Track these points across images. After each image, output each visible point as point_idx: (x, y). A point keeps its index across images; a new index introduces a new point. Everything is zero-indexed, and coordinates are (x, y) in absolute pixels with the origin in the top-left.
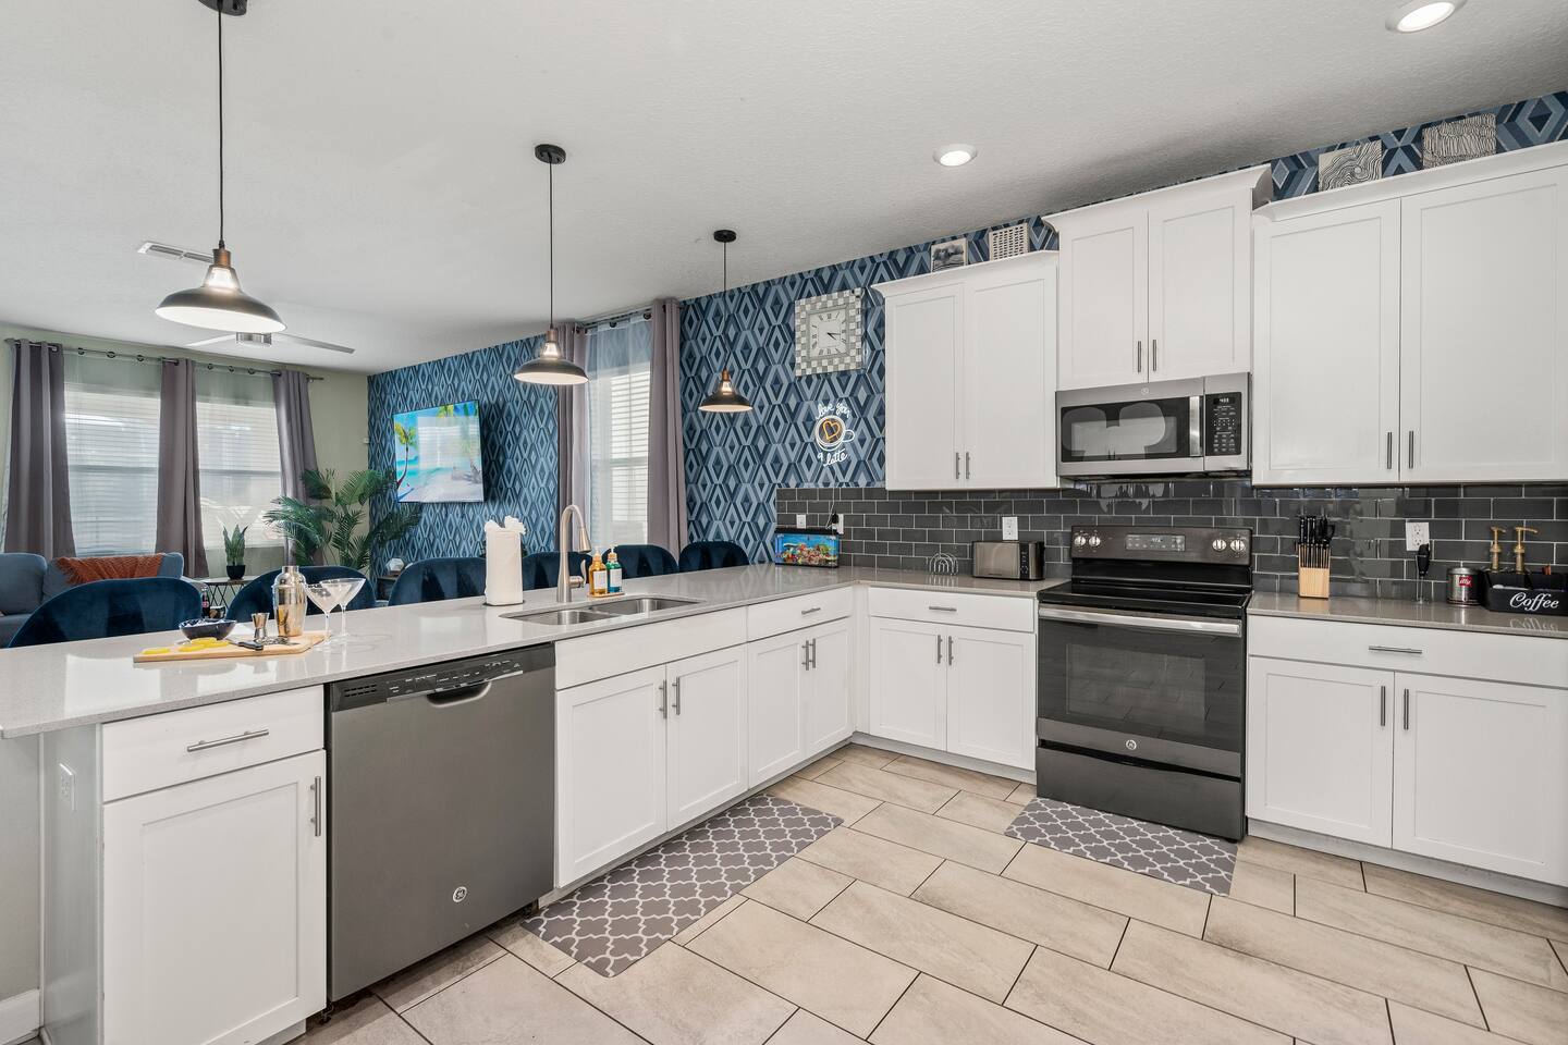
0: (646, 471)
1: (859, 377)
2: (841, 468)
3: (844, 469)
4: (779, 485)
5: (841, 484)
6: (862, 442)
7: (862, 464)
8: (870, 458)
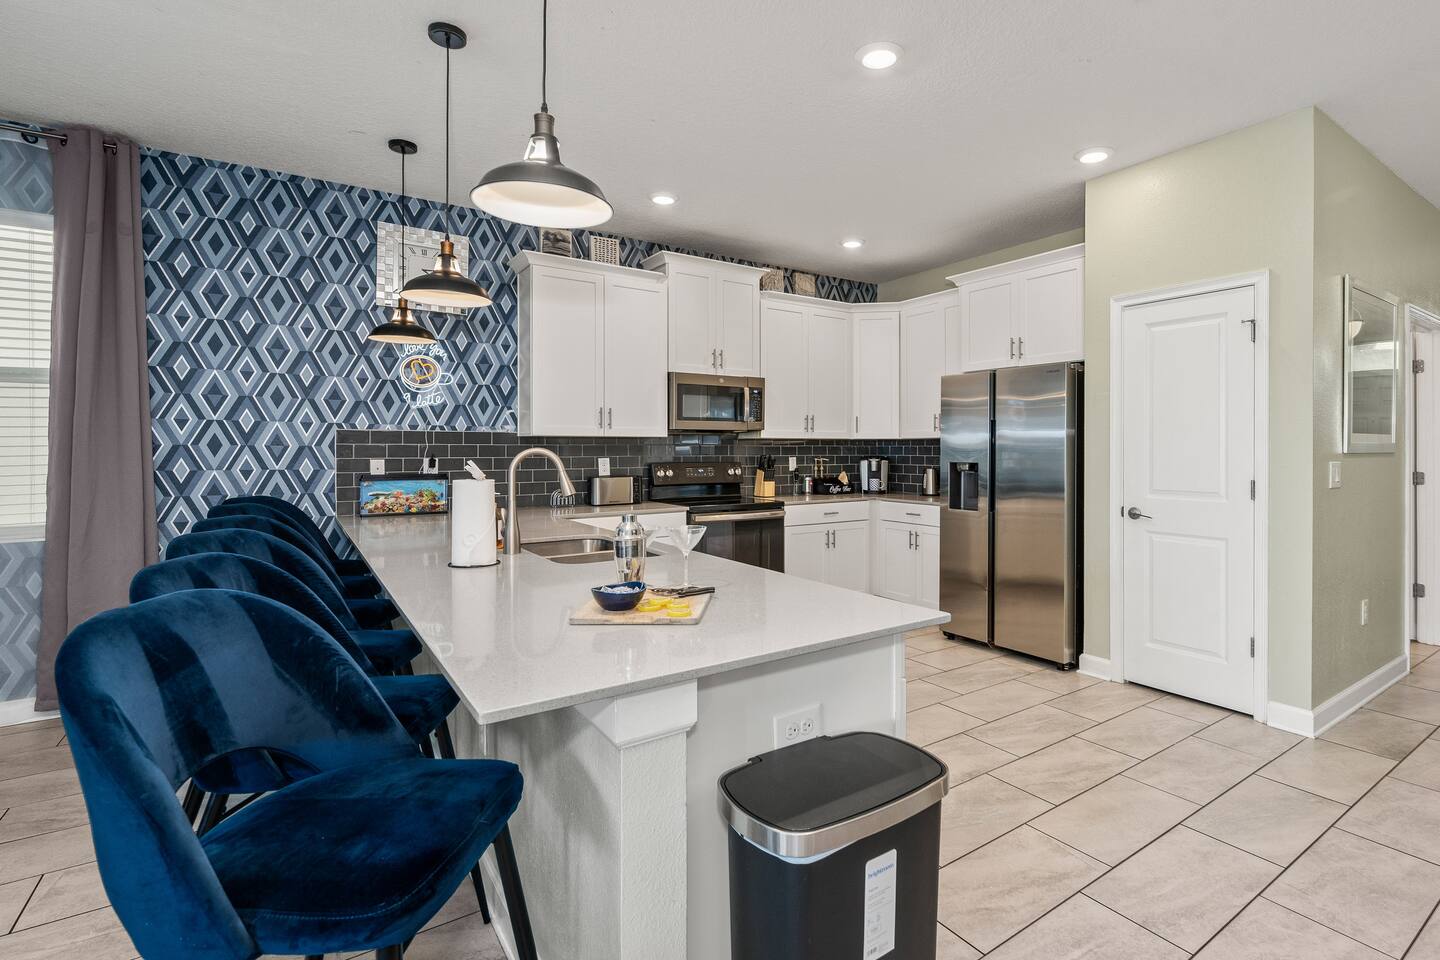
0: (47, 393)
1: (457, 323)
2: (434, 412)
3: (437, 412)
4: (339, 425)
5: (434, 428)
6: (461, 386)
7: (461, 409)
8: (471, 403)
